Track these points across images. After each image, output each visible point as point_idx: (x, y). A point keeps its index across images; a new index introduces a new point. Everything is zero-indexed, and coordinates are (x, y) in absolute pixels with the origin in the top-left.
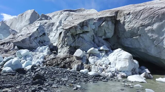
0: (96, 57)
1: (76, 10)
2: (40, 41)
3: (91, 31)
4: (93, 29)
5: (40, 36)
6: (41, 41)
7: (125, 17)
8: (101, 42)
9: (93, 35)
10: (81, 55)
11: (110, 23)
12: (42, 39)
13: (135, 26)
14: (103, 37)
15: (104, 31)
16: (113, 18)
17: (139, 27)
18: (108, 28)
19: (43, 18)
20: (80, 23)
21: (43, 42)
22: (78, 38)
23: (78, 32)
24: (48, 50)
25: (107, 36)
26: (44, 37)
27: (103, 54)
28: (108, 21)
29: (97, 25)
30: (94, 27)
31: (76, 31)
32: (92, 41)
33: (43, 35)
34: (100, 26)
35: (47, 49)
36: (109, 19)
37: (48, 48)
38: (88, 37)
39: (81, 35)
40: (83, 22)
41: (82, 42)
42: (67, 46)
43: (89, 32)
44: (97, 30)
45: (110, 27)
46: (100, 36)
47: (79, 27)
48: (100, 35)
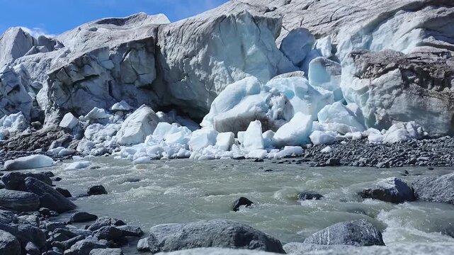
0: (98, 124)
1: (128, 19)
2: (8, 103)
3: (102, 74)
4: (108, 70)
5: (8, 94)
6: (10, 103)
7: (165, 40)
8: (127, 94)
9: (109, 82)
10: (69, 125)
11: (142, 54)
12: (13, 97)
13: (177, 58)
14: (137, 84)
15: (132, 72)
16: (149, 43)
17: (182, 60)
18: (140, 63)
19: (41, 48)
20: (76, 60)
21: (17, 105)
22: (76, 90)
23: (75, 79)
24: (20, 121)
25: (141, 80)
26: (17, 94)
27: (116, 117)
28: (137, 51)
29: (117, 61)
30: (110, 65)
31: (69, 76)
32: (108, 93)
33: (14, 91)
34: (122, 63)
35: (18, 119)
36: (139, 46)
37: (21, 118)
38: (96, 87)
39: (82, 84)
40: (81, 58)
41: (83, 99)
42: (56, 108)
43: (98, 76)
44: (119, 70)
45: (144, 62)
46: (127, 82)
47: (74, 68)
48: (128, 79)
